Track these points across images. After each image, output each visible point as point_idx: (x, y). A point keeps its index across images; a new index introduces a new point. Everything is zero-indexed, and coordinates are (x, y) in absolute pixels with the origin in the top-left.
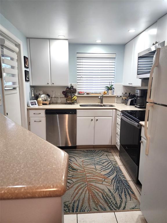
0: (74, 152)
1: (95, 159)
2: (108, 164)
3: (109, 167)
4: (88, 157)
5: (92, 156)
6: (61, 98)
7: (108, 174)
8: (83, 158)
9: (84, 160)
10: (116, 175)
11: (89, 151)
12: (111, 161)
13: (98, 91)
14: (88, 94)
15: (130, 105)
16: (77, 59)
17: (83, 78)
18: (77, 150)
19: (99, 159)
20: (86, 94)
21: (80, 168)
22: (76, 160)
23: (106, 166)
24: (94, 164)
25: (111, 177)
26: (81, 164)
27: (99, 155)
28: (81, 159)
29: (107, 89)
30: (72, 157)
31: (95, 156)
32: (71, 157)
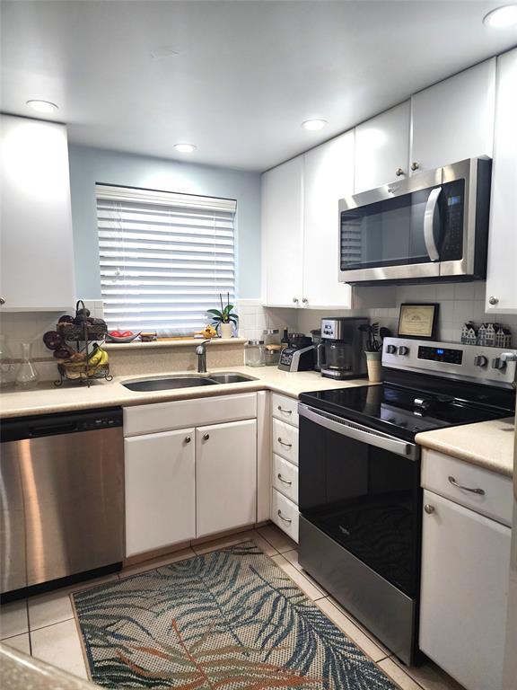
0: (118, 588)
1: (221, 599)
2: (275, 606)
3: (286, 622)
4: (186, 600)
5: (201, 586)
6: (33, 360)
7: (295, 654)
8: (169, 608)
9: (178, 618)
10: (327, 649)
11: (179, 568)
12: (278, 590)
13: (183, 328)
14: (145, 338)
15: (299, 371)
16: (98, 209)
17: (122, 278)
18: (131, 578)
19: (235, 594)
20: (138, 338)
21: (176, 667)
22: (144, 629)
23: (275, 620)
24: (225, 624)
25: (312, 666)
26: (172, 641)
27: (223, 574)
28: (162, 619)
29: (215, 319)
30: (121, 618)
31: (212, 586)
32: (113, 617)
